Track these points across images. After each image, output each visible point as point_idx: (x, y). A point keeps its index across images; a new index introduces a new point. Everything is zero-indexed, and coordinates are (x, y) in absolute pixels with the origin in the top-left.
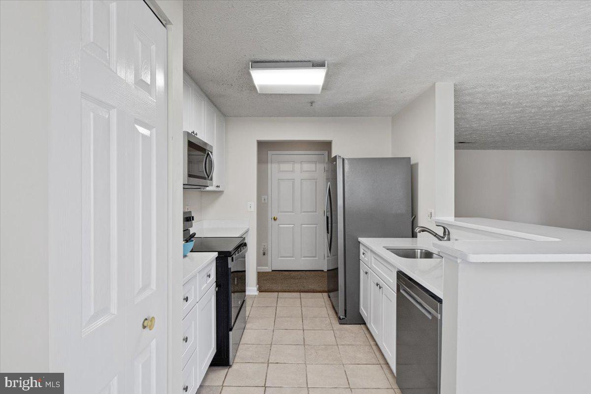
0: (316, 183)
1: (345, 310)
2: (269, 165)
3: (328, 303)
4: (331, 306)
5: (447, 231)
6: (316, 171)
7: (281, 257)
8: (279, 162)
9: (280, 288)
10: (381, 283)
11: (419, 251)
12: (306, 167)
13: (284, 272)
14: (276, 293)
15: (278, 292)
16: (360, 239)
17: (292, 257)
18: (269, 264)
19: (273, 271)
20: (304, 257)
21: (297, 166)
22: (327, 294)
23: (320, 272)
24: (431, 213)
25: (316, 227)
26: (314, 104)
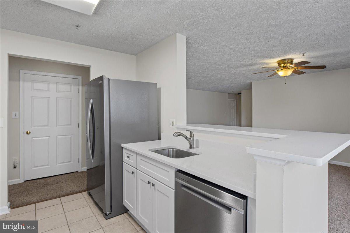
0: (71, 101)
1: (111, 206)
2: (21, 83)
3: (90, 201)
4: (93, 203)
5: (192, 134)
6: (71, 91)
7: (35, 167)
8: (34, 81)
9: (36, 199)
10: (153, 181)
11: (171, 149)
12: (62, 87)
13: (38, 180)
14: (33, 205)
15: (35, 203)
16: (123, 145)
17: (48, 165)
18: (21, 175)
19: (25, 181)
20: (59, 163)
21: (53, 86)
22: (87, 192)
23: (75, 173)
24: (173, 122)
25: (71, 137)
26: (79, 28)
